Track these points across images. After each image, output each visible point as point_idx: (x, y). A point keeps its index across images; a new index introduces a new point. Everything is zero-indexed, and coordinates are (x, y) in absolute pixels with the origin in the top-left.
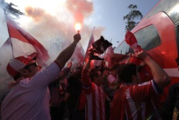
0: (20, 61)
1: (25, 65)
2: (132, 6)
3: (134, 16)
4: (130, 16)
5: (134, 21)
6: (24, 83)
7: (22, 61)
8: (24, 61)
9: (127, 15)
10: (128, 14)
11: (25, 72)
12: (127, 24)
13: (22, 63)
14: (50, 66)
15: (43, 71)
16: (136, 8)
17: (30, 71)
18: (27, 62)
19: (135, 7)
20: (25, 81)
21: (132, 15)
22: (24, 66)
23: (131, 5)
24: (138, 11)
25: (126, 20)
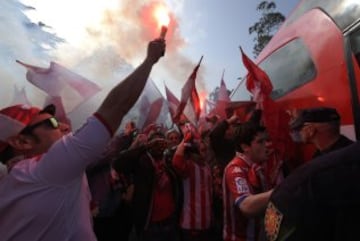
0: (9, 118)
1: (23, 125)
2: (266, 5)
3: (271, 25)
4: (263, 26)
5: (270, 34)
6: (24, 171)
7: (14, 117)
8: (19, 116)
9: (257, 24)
10: (258, 21)
11: (25, 142)
12: (257, 42)
13: (16, 121)
14: (85, 125)
15: (69, 138)
16: (275, 7)
17: (37, 140)
18: (28, 119)
19: (272, 5)
20: (24, 166)
21: (267, 22)
22: (19, 130)
23: (264, 3)
24: (278, 15)
25: (255, 34)
